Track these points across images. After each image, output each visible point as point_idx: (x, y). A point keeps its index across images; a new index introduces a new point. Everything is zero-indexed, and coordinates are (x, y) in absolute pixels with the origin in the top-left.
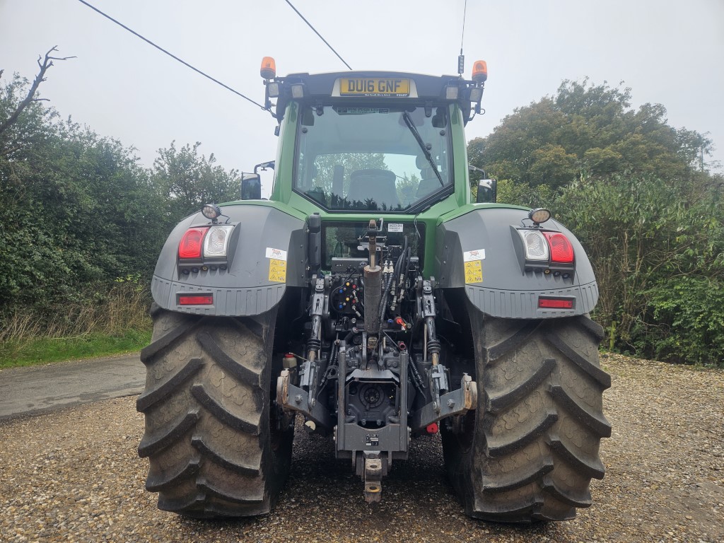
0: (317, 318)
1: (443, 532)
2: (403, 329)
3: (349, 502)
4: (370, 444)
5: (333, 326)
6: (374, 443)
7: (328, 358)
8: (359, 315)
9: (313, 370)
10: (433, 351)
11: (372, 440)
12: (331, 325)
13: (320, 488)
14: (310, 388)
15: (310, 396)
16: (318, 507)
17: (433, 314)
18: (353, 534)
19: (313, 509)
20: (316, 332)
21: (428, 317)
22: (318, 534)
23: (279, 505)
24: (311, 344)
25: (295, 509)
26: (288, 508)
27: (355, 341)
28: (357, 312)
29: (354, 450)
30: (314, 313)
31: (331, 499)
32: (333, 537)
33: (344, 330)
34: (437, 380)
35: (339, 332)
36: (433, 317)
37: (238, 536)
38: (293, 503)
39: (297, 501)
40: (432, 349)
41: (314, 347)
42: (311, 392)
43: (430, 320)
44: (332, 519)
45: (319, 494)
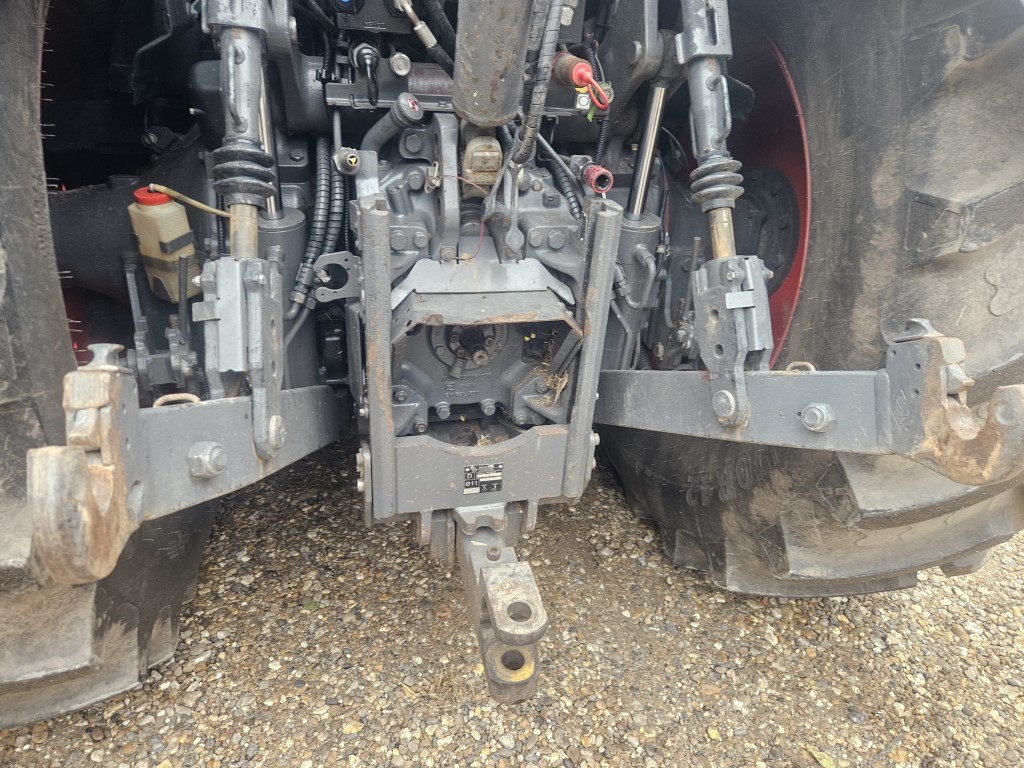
0: (243, 43)
1: (627, 614)
2: (583, 103)
3: (391, 544)
4: (477, 490)
5: (313, 84)
6: (489, 487)
7: (308, 209)
8: (430, 40)
9: (255, 298)
10: (718, 202)
11: (483, 477)
12: (303, 82)
13: (311, 502)
14: (255, 379)
15: (261, 410)
16: (312, 575)
17: (724, 47)
18: (419, 660)
19: (301, 584)
20: (244, 112)
21: (700, 58)
22: (325, 678)
23: (205, 581)
24: (231, 173)
25: (251, 590)
26: (233, 588)
27: (410, 146)
28: (421, 27)
29: (426, 511)
30: (223, 17)
31: (342, 539)
32: (369, 683)
33: (362, 104)
34: (740, 318)
35: (339, 108)
36: (718, 58)
37: (89, 730)
38: (245, 570)
39: (255, 560)
40: (718, 195)
41: (250, 190)
42: (259, 394)
43: (707, 73)
44: (356, 612)
45: (311, 526)
